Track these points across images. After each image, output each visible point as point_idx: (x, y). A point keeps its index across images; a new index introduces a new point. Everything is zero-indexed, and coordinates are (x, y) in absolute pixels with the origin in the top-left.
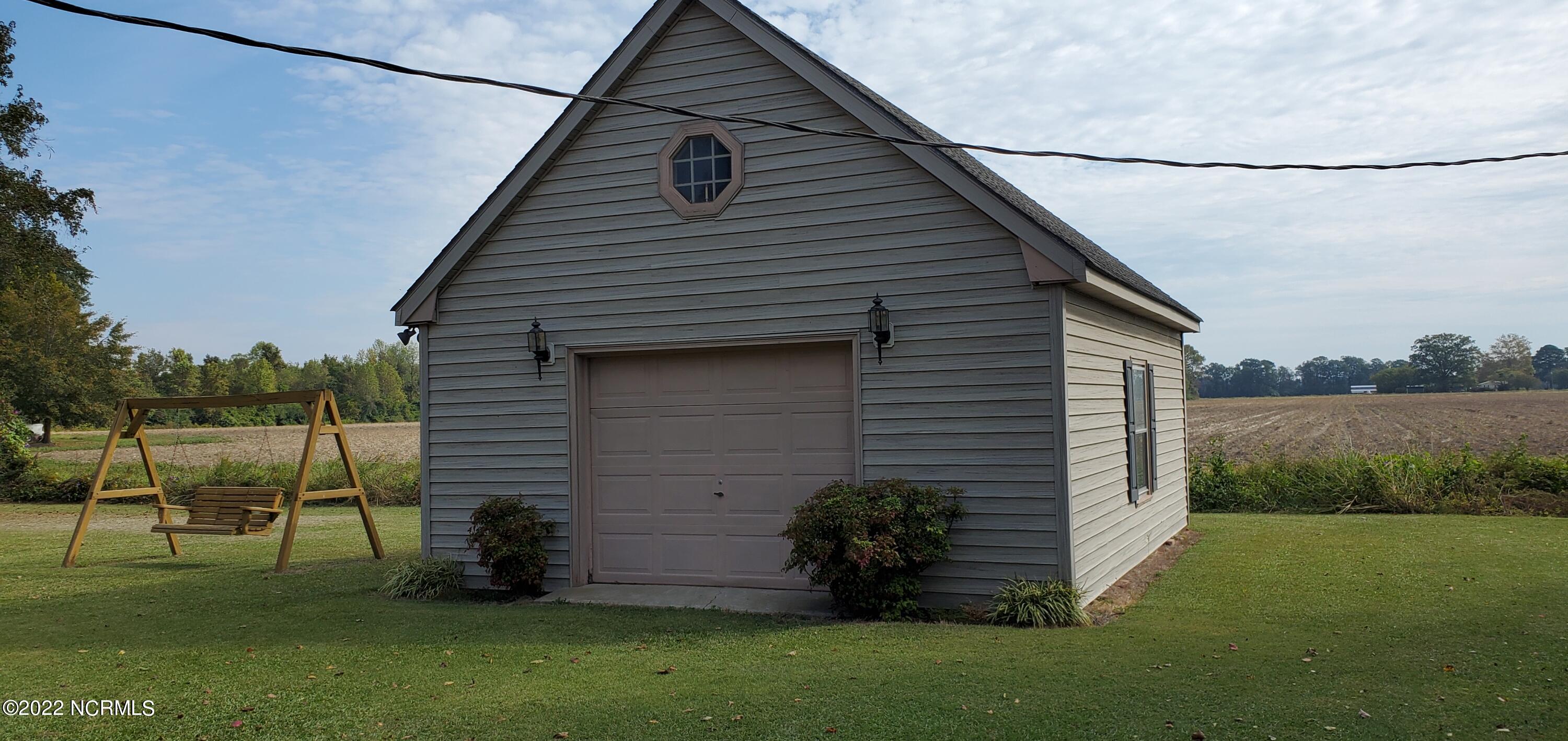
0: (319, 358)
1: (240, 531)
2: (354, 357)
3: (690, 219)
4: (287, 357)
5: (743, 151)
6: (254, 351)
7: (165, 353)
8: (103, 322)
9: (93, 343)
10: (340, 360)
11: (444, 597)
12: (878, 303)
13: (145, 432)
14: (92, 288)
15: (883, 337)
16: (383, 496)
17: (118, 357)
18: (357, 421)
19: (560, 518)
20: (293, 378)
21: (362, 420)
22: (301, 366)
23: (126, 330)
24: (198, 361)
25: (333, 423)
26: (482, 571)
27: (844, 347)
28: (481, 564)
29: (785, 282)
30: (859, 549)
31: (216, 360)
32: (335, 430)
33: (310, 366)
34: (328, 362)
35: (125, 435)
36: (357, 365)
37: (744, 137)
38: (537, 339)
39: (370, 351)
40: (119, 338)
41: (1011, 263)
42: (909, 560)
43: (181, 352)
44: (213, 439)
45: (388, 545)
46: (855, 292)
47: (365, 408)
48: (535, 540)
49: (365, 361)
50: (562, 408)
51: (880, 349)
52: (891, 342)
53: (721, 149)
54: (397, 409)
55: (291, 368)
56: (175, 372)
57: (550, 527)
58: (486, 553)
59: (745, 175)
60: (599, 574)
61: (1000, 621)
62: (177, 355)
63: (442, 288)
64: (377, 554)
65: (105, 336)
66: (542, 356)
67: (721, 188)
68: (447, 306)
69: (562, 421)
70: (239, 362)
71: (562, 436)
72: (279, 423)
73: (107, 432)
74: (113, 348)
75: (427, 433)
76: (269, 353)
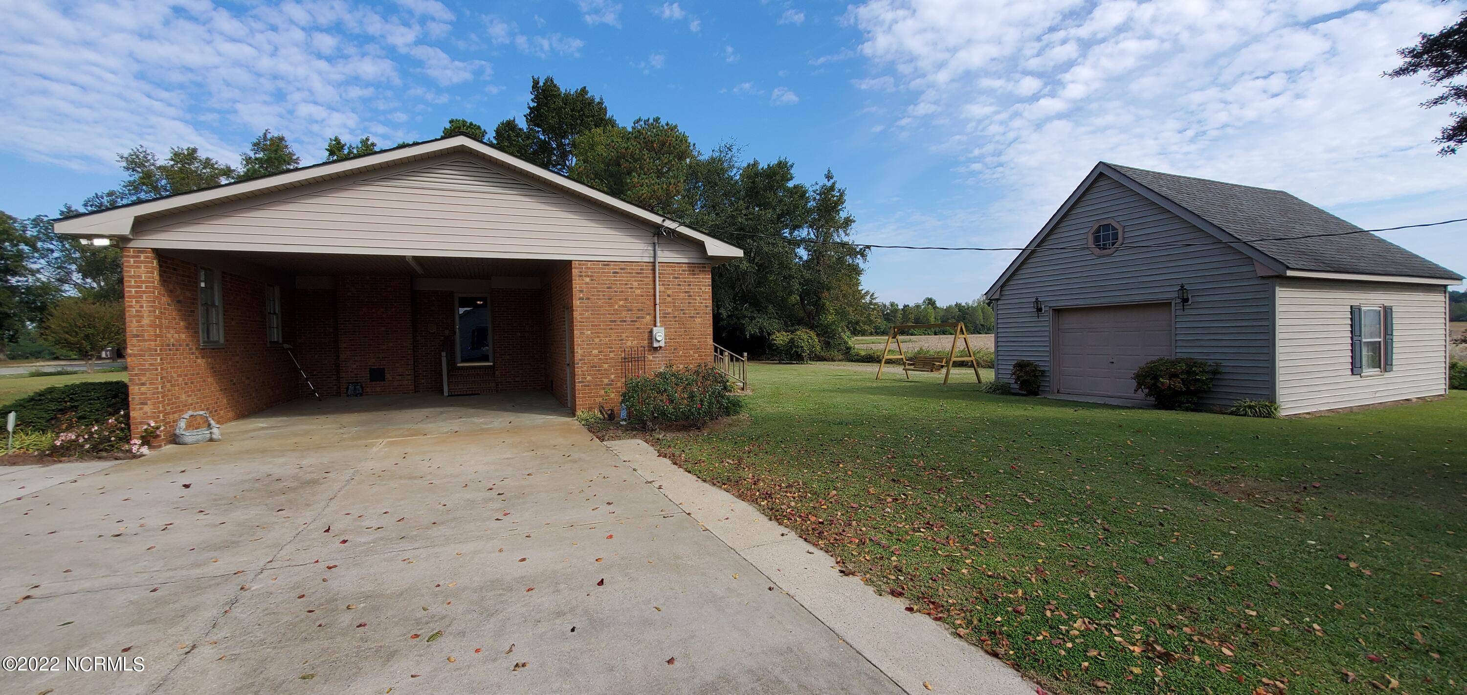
0: (954, 304)
1: (932, 371)
2: (970, 303)
3: (1100, 257)
4: (938, 304)
5: (1124, 229)
6: (924, 302)
7: (888, 304)
8: (867, 293)
9: (863, 301)
10: (963, 304)
11: (1002, 394)
12: (1182, 287)
13: (900, 338)
14: (862, 278)
15: (1185, 301)
16: (983, 364)
17: (872, 306)
18: (972, 334)
19: (1047, 369)
20: (942, 313)
21: (974, 333)
22: (945, 308)
23: (876, 295)
24: (901, 307)
25: (963, 334)
26: (1016, 386)
27: (1166, 305)
28: (1016, 383)
29: (1140, 279)
30: (1163, 383)
31: (908, 306)
32: (964, 336)
33: (949, 309)
34: (958, 305)
35: (893, 338)
36: (972, 307)
37: (1124, 224)
38: (1037, 304)
39: (978, 300)
40: (873, 299)
41: (1250, 268)
42: (1188, 388)
43: (894, 303)
44: (910, 341)
45: (983, 380)
46: (1173, 282)
47: (976, 327)
48: (1035, 376)
49: (976, 304)
50: (1047, 329)
51: (1183, 306)
52: (1190, 302)
53: (1114, 229)
54: (991, 328)
55: (940, 309)
56: (892, 311)
57: (1043, 372)
58: (1017, 379)
59: (1124, 238)
60: (1062, 390)
61: (1232, 413)
62: (892, 304)
63: (1002, 286)
64: (980, 382)
65: (868, 299)
66: (1039, 310)
67: (1113, 244)
68: (1003, 293)
69: (1047, 334)
70: (918, 306)
71: (1047, 339)
72: (935, 334)
73: (887, 337)
74: (871, 303)
75: (997, 337)
76: (931, 302)
